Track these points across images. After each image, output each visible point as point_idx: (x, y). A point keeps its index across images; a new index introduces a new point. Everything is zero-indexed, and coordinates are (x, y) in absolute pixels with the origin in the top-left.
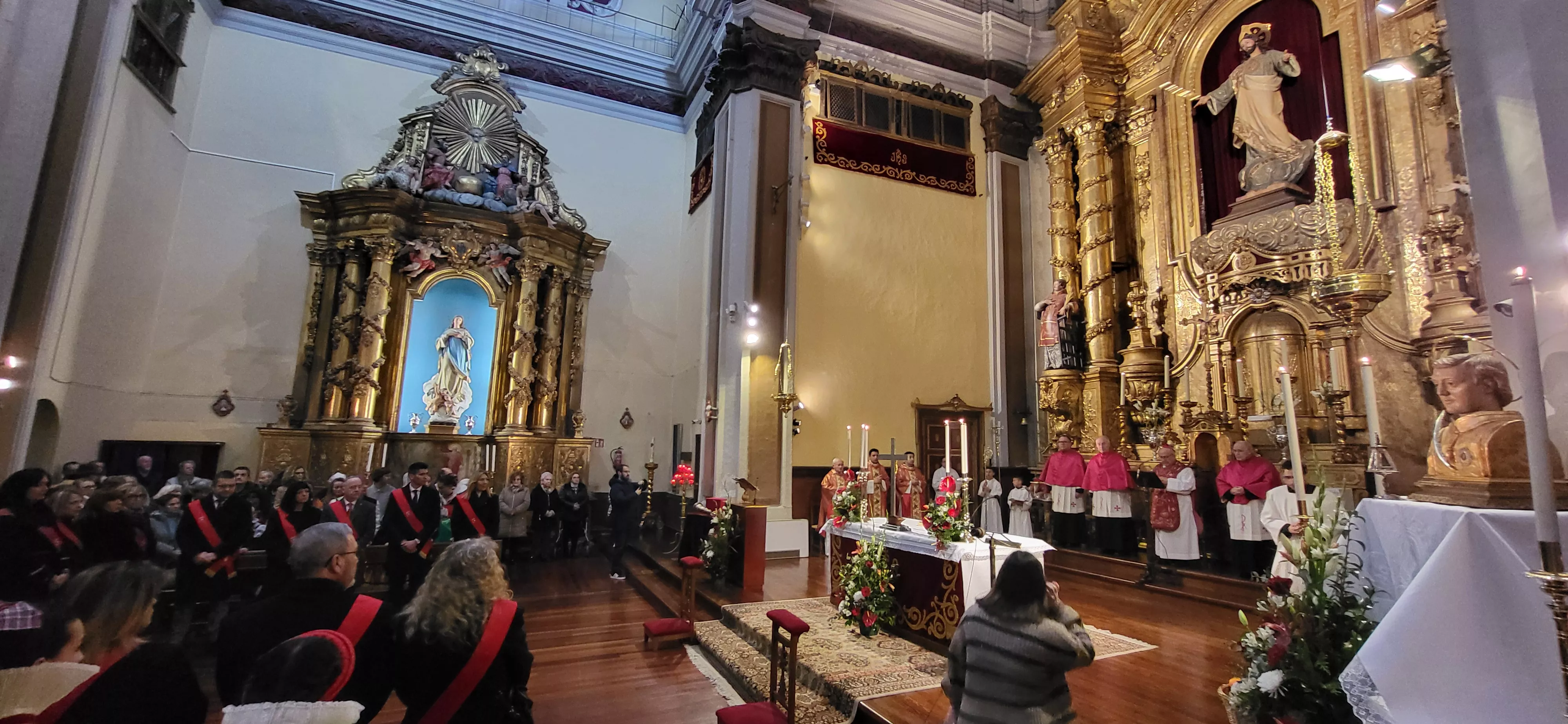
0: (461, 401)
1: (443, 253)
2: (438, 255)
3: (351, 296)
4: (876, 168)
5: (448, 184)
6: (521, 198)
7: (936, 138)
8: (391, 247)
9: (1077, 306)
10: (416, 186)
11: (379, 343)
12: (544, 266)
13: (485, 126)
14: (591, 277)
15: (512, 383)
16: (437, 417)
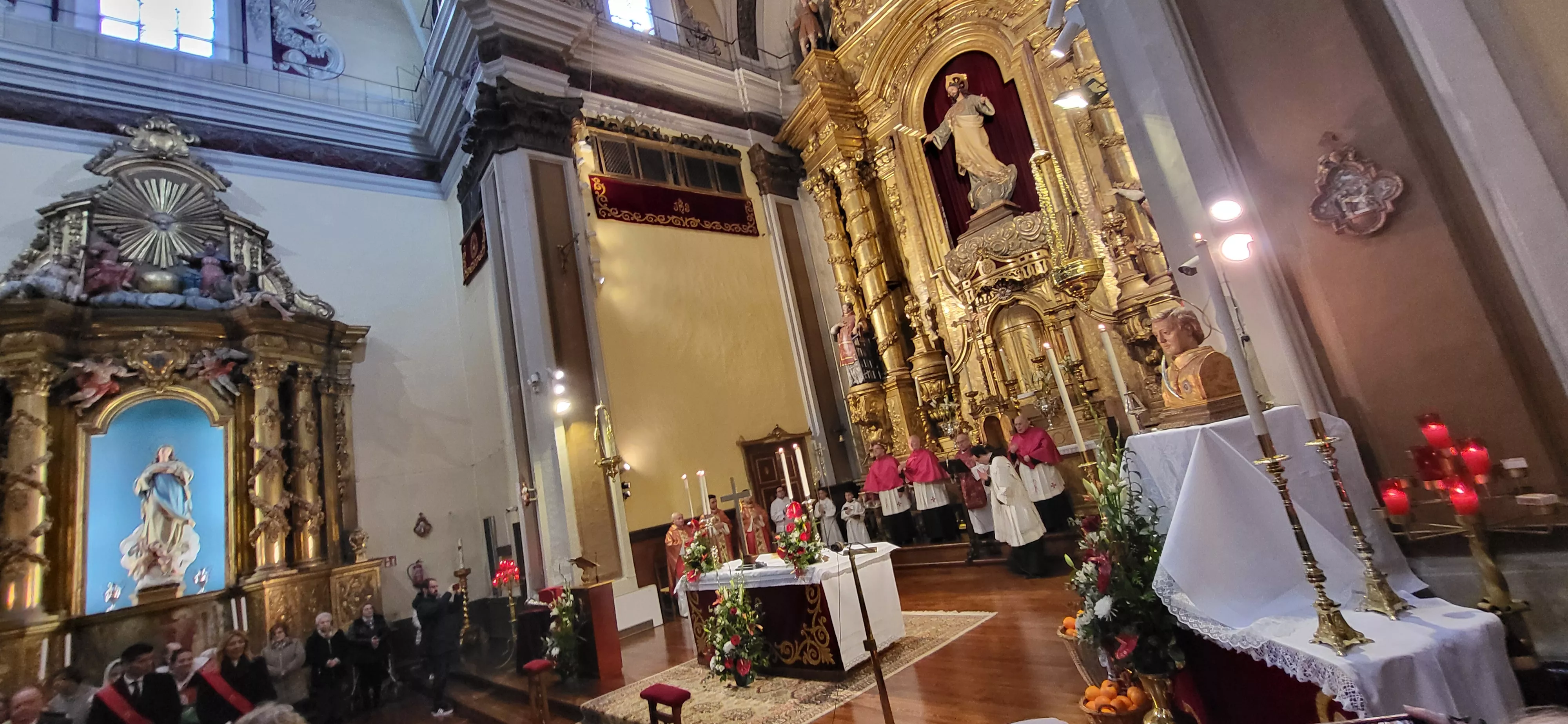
0: (183, 553)
2: (123, 373)
4: (660, 218)
5: (126, 283)
6: (239, 291)
7: (713, 185)
9: (866, 325)
10: (75, 291)
11: (40, 502)
12: (283, 367)
13: (174, 210)
14: (349, 371)
15: (259, 514)
16: (147, 582)
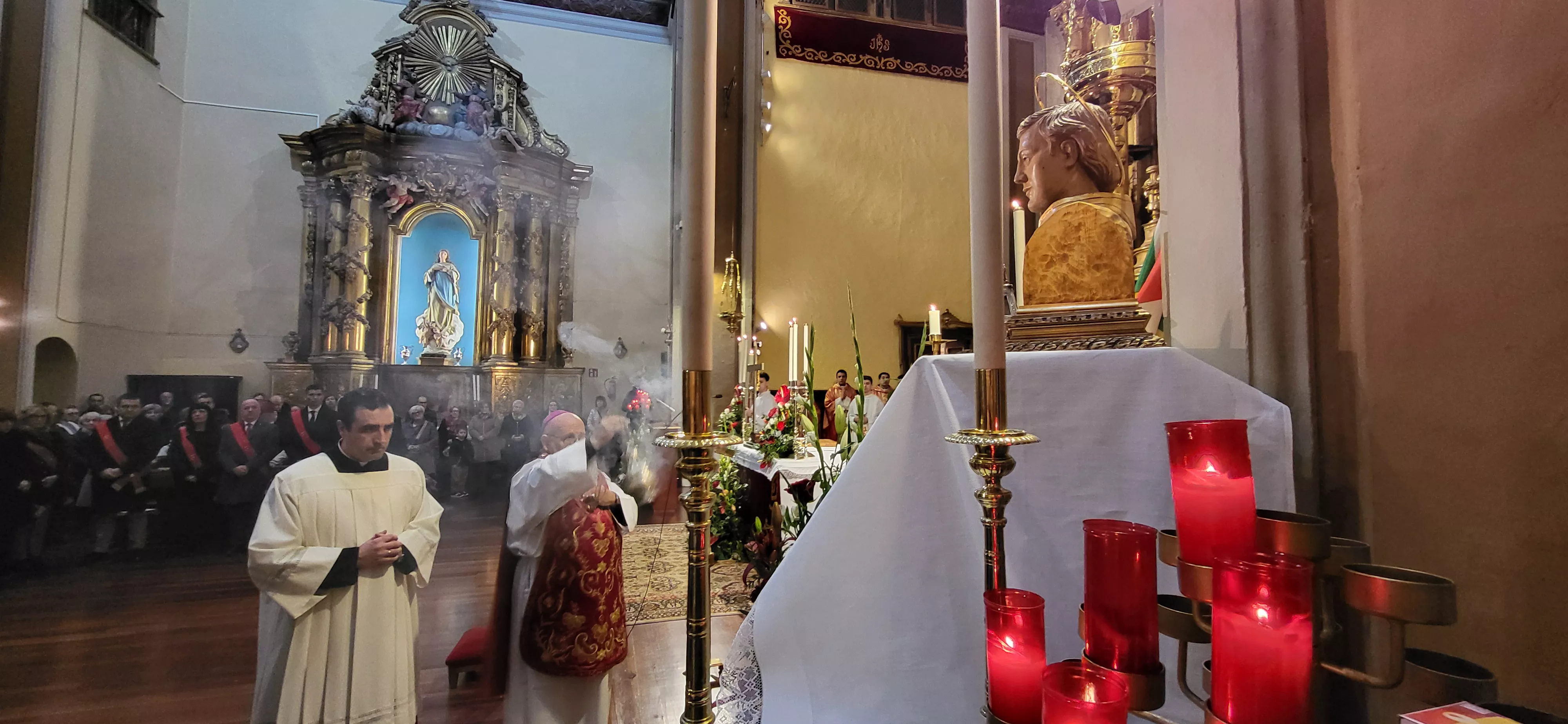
0: (451, 334)
1: (420, 187)
2: (415, 189)
3: (337, 236)
4: (851, 58)
5: (418, 116)
6: (487, 125)
7: (927, 15)
8: (366, 184)
10: (387, 118)
11: (364, 279)
12: (518, 195)
13: (457, 53)
14: (577, 205)
15: (494, 314)
16: (428, 350)
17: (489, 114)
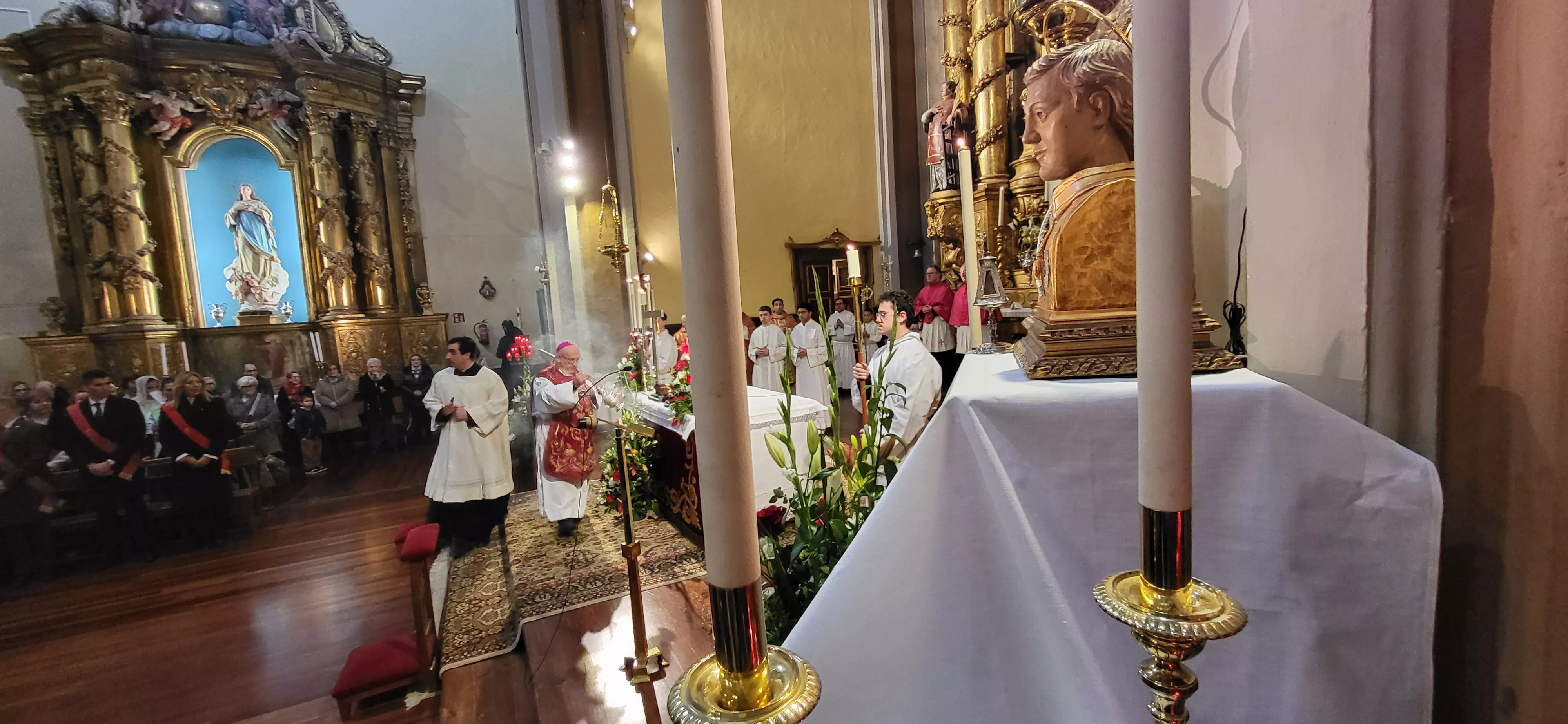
0: (273, 285)
1: (198, 106)
2: (190, 108)
3: (91, 171)
5: (177, 12)
6: (279, 25)
8: (119, 103)
9: (966, 113)
11: (141, 226)
12: (334, 114)
14: (411, 124)
15: (325, 260)
16: (246, 307)
17: (279, 10)
